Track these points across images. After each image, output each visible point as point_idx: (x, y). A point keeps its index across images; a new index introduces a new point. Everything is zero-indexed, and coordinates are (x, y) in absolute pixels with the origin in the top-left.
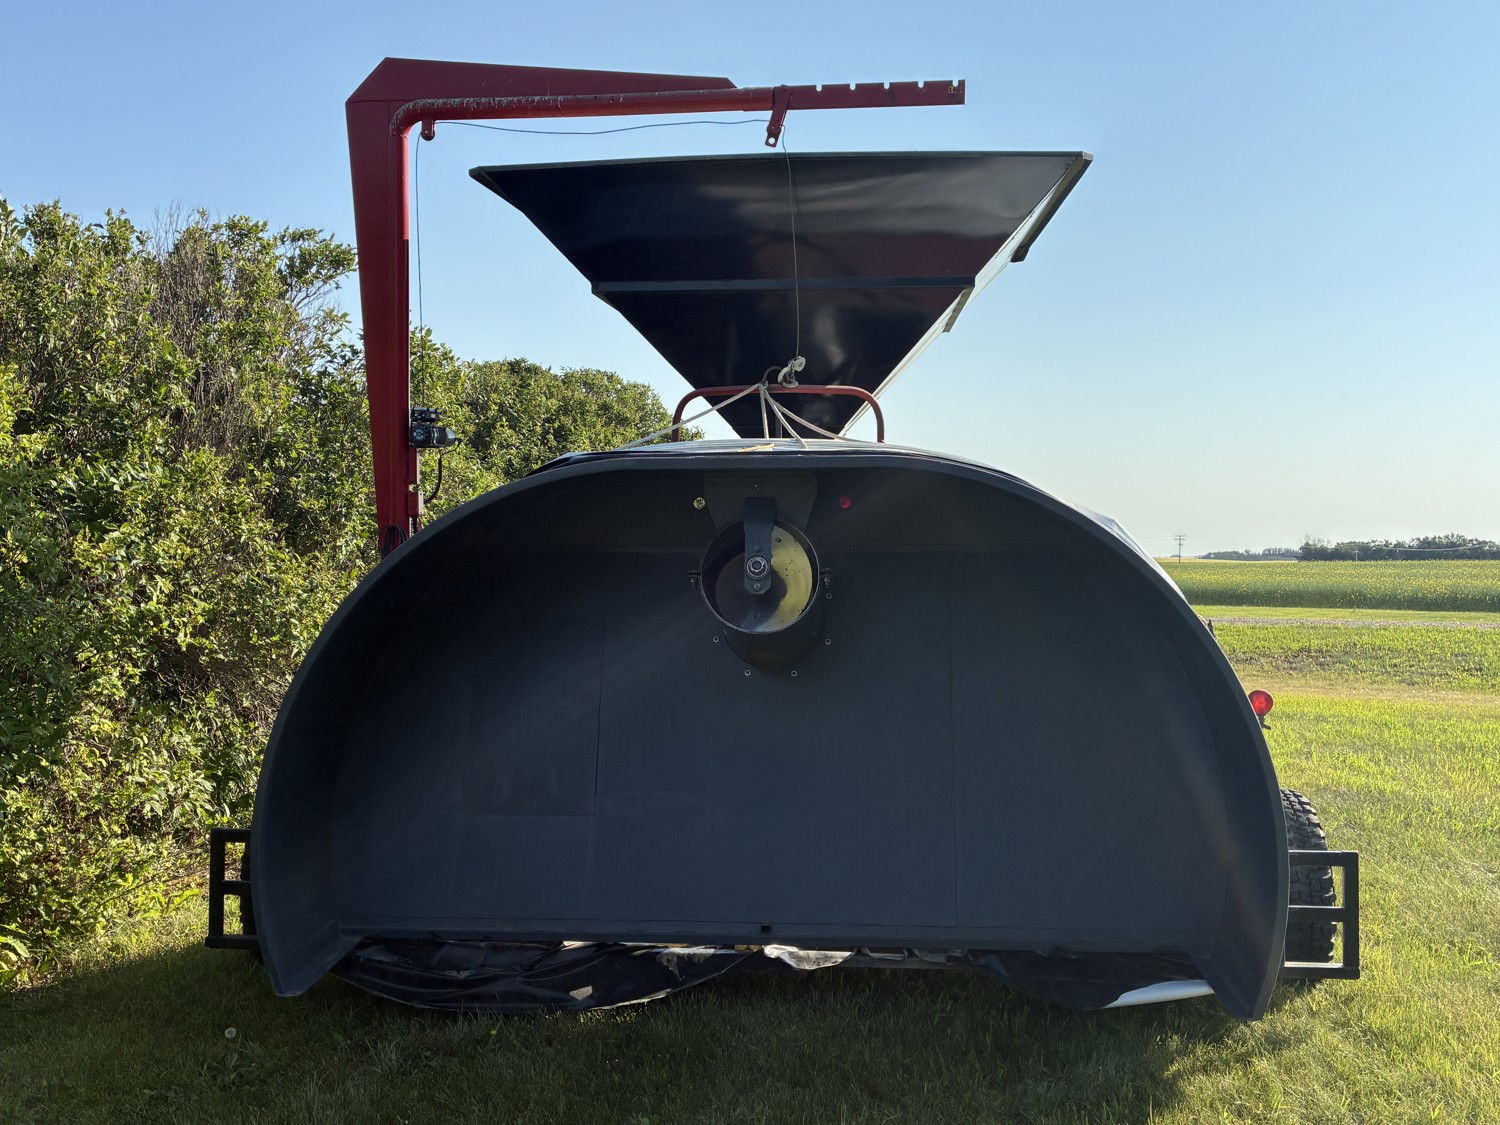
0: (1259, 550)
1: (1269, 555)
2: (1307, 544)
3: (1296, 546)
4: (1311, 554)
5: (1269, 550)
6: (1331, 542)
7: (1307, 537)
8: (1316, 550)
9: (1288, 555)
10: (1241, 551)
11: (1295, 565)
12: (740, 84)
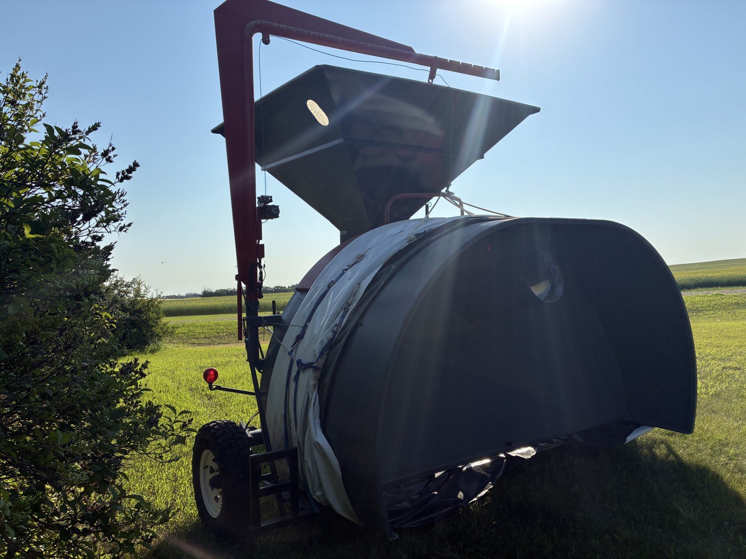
0: (184, 294)
1: (188, 296)
2: (205, 291)
3: (200, 292)
4: (207, 294)
5: (188, 294)
6: (214, 290)
7: (205, 288)
8: (208, 293)
9: (195, 295)
10: (177, 295)
11: (200, 299)
12: (418, 51)
